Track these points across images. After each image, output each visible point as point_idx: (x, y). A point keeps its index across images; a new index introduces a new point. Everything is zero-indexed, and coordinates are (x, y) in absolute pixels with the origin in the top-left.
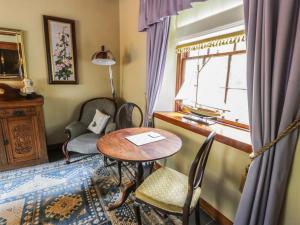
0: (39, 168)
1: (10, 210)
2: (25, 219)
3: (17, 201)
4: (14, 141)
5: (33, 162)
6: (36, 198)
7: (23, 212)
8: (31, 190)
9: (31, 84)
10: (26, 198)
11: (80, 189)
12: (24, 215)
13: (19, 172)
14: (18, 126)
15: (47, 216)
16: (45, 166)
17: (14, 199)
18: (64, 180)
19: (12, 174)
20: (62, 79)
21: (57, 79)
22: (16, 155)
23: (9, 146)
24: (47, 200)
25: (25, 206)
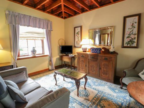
0: (109, 84)
1: (93, 92)
2: (95, 98)
3: (95, 91)
4: (102, 69)
5: (108, 80)
6: (101, 94)
7: (95, 96)
8: (102, 90)
9: (114, 48)
10: (99, 92)
11: (120, 104)
12: (95, 97)
13: (102, 81)
14: (105, 64)
15: (101, 104)
16: (111, 84)
17: (95, 89)
18: (115, 95)
19: (99, 81)
20: (129, 45)
21: (126, 45)
22: (102, 75)
23: (101, 70)
24: (104, 98)
25: (97, 94)
